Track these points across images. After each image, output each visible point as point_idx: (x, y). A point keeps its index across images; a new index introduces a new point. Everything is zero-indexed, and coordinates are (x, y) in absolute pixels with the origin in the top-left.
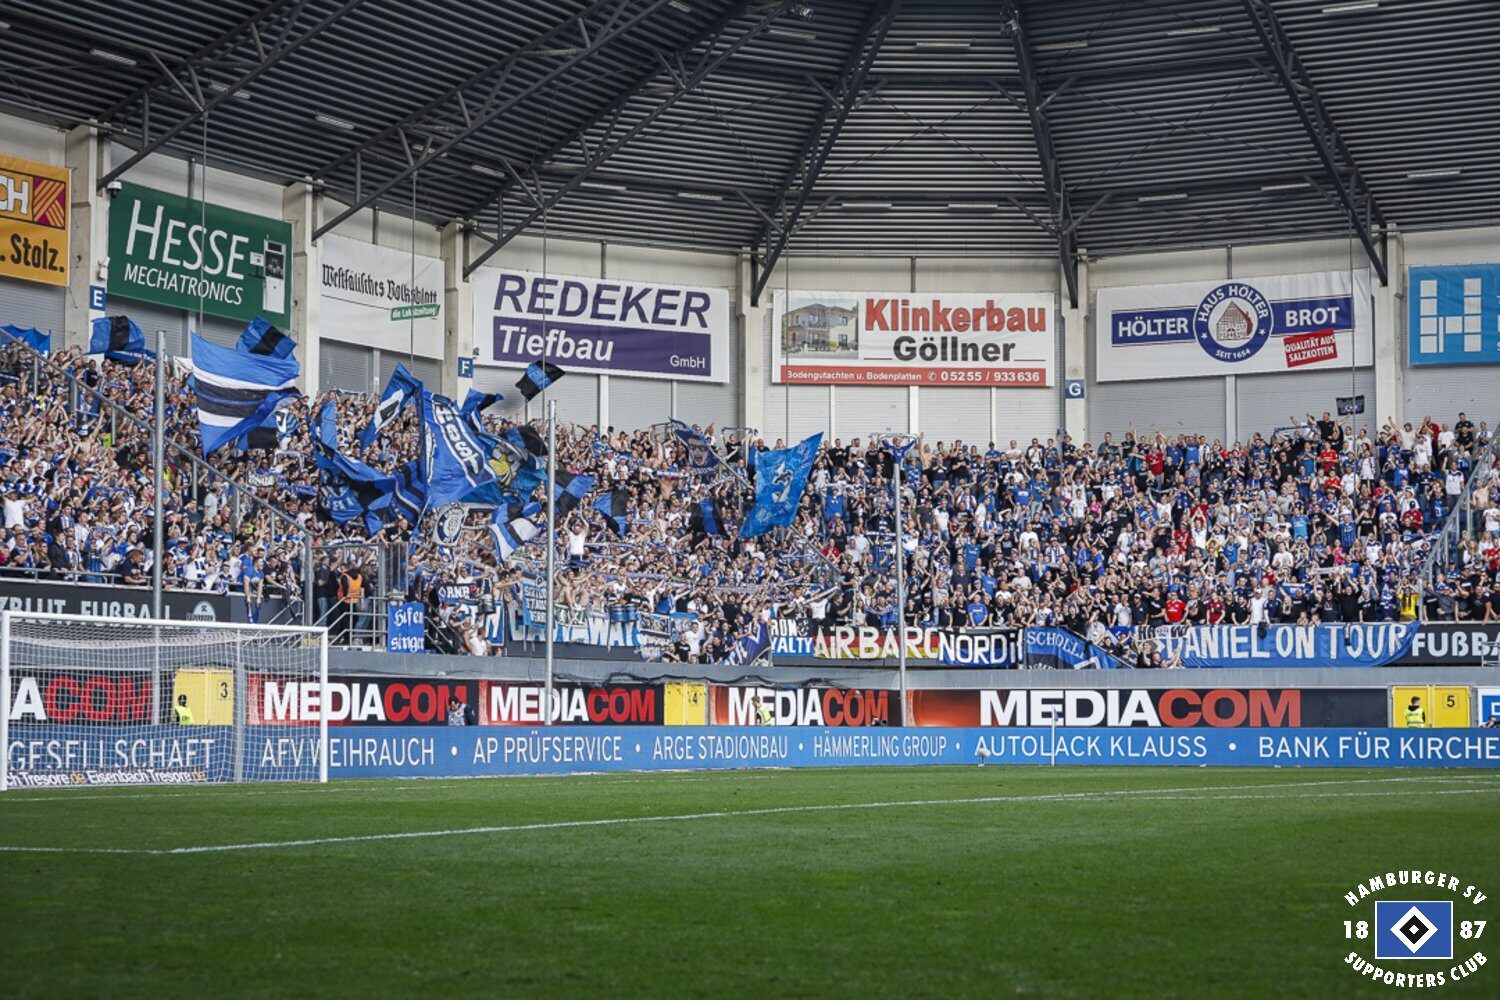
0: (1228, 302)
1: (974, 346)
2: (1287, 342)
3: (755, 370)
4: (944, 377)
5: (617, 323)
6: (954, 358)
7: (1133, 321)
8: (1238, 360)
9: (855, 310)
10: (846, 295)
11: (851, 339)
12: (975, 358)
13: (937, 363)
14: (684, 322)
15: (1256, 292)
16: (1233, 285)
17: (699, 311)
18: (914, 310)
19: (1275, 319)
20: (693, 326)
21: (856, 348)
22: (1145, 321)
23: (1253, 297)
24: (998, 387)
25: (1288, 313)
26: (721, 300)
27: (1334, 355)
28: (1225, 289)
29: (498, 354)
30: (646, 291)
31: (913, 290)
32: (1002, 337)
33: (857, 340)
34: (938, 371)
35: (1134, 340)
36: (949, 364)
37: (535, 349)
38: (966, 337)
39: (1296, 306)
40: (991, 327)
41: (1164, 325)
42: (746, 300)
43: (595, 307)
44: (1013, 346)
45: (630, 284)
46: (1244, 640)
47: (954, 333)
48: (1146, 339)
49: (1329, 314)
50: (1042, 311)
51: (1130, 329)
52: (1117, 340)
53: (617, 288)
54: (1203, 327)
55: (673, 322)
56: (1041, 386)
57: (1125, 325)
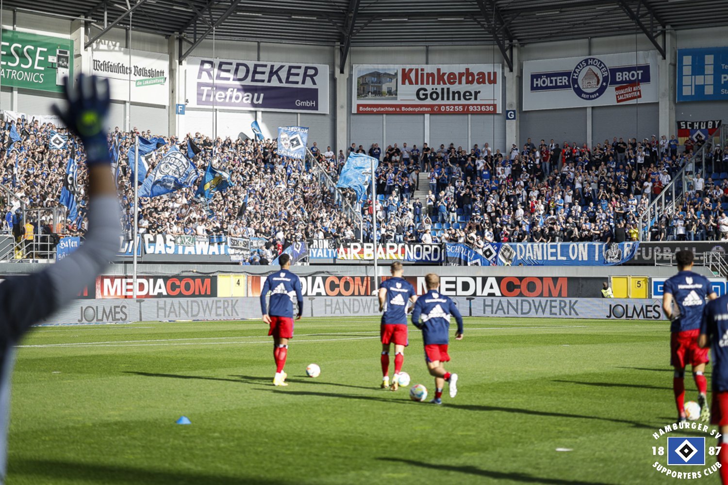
0: (588, 67)
1: (459, 93)
2: (617, 89)
3: (342, 107)
4: (443, 109)
5: (266, 84)
6: (448, 99)
7: (541, 78)
8: (592, 99)
9: (396, 74)
10: (392, 66)
11: (394, 89)
12: (459, 99)
13: (439, 102)
14: (303, 82)
15: (601, 62)
16: (590, 59)
17: (312, 77)
18: (427, 74)
19: (611, 77)
20: (309, 84)
21: (396, 95)
22: (547, 78)
23: (600, 65)
24: (472, 114)
25: (617, 74)
26: (324, 70)
27: (640, 96)
28: (586, 61)
29: (199, 102)
30: (282, 67)
31: (427, 63)
32: (474, 87)
33: (397, 90)
34: (440, 106)
35: (542, 88)
36: (445, 102)
37: (220, 98)
38: (454, 88)
39: (622, 70)
40: (468, 82)
41: (556, 80)
42: (338, 70)
43: (253, 77)
44: (479, 92)
45: (272, 63)
46: (554, 250)
47: (448, 86)
48: (547, 88)
49: (638, 74)
50: (495, 74)
51: (540, 82)
52: (533, 88)
53: (265, 66)
54: (575, 81)
55: (297, 83)
56: (494, 113)
57: (537, 80)
